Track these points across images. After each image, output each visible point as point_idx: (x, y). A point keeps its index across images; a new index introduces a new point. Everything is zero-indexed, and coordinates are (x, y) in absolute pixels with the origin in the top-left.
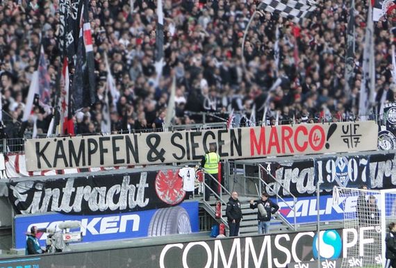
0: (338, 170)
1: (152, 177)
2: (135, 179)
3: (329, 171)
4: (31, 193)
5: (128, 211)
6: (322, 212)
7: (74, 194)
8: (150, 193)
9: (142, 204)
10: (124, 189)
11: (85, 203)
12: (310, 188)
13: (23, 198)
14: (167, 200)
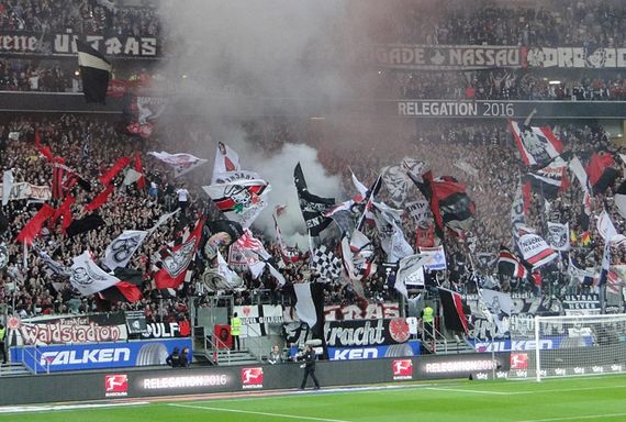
1: (386, 323)
2: (374, 323)
4: (298, 332)
7: (330, 333)
8: (386, 333)
9: (379, 342)
10: (366, 330)
11: (338, 340)
13: (293, 335)
14: (397, 339)
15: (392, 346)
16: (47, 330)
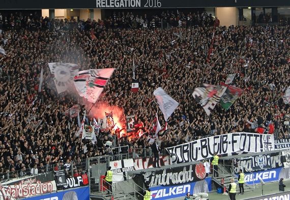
0: (260, 161)
3: (256, 161)
4: (150, 177)
5: (186, 183)
6: (254, 180)
7: (166, 176)
8: (193, 174)
9: (191, 180)
10: (184, 173)
11: (170, 181)
12: (250, 169)
13: (148, 180)
15: (197, 182)
16: (15, 189)
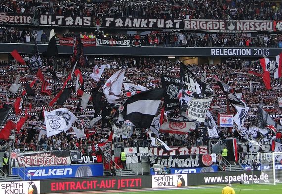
1: (201, 156)
4: (156, 160)
5: (192, 167)
7: (172, 161)
8: (200, 162)
9: (197, 166)
10: (191, 160)
11: (176, 164)
13: (154, 162)
14: (206, 164)
15: (203, 168)
16: (30, 159)
